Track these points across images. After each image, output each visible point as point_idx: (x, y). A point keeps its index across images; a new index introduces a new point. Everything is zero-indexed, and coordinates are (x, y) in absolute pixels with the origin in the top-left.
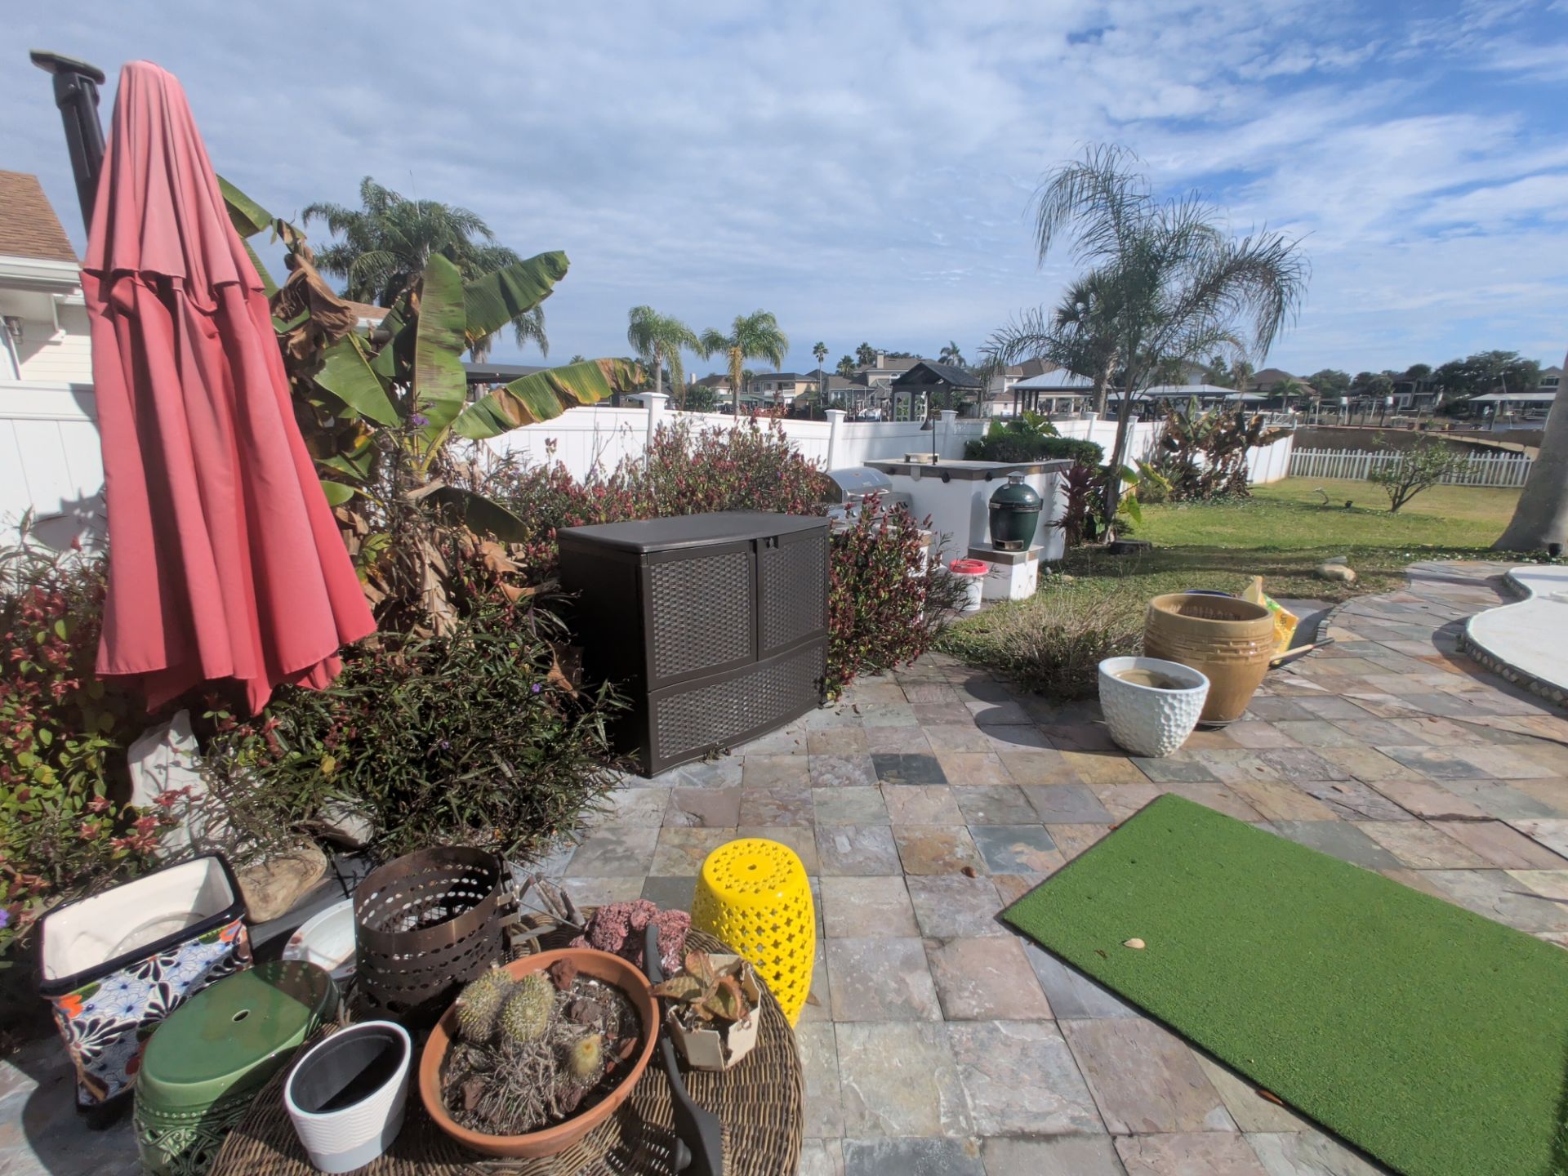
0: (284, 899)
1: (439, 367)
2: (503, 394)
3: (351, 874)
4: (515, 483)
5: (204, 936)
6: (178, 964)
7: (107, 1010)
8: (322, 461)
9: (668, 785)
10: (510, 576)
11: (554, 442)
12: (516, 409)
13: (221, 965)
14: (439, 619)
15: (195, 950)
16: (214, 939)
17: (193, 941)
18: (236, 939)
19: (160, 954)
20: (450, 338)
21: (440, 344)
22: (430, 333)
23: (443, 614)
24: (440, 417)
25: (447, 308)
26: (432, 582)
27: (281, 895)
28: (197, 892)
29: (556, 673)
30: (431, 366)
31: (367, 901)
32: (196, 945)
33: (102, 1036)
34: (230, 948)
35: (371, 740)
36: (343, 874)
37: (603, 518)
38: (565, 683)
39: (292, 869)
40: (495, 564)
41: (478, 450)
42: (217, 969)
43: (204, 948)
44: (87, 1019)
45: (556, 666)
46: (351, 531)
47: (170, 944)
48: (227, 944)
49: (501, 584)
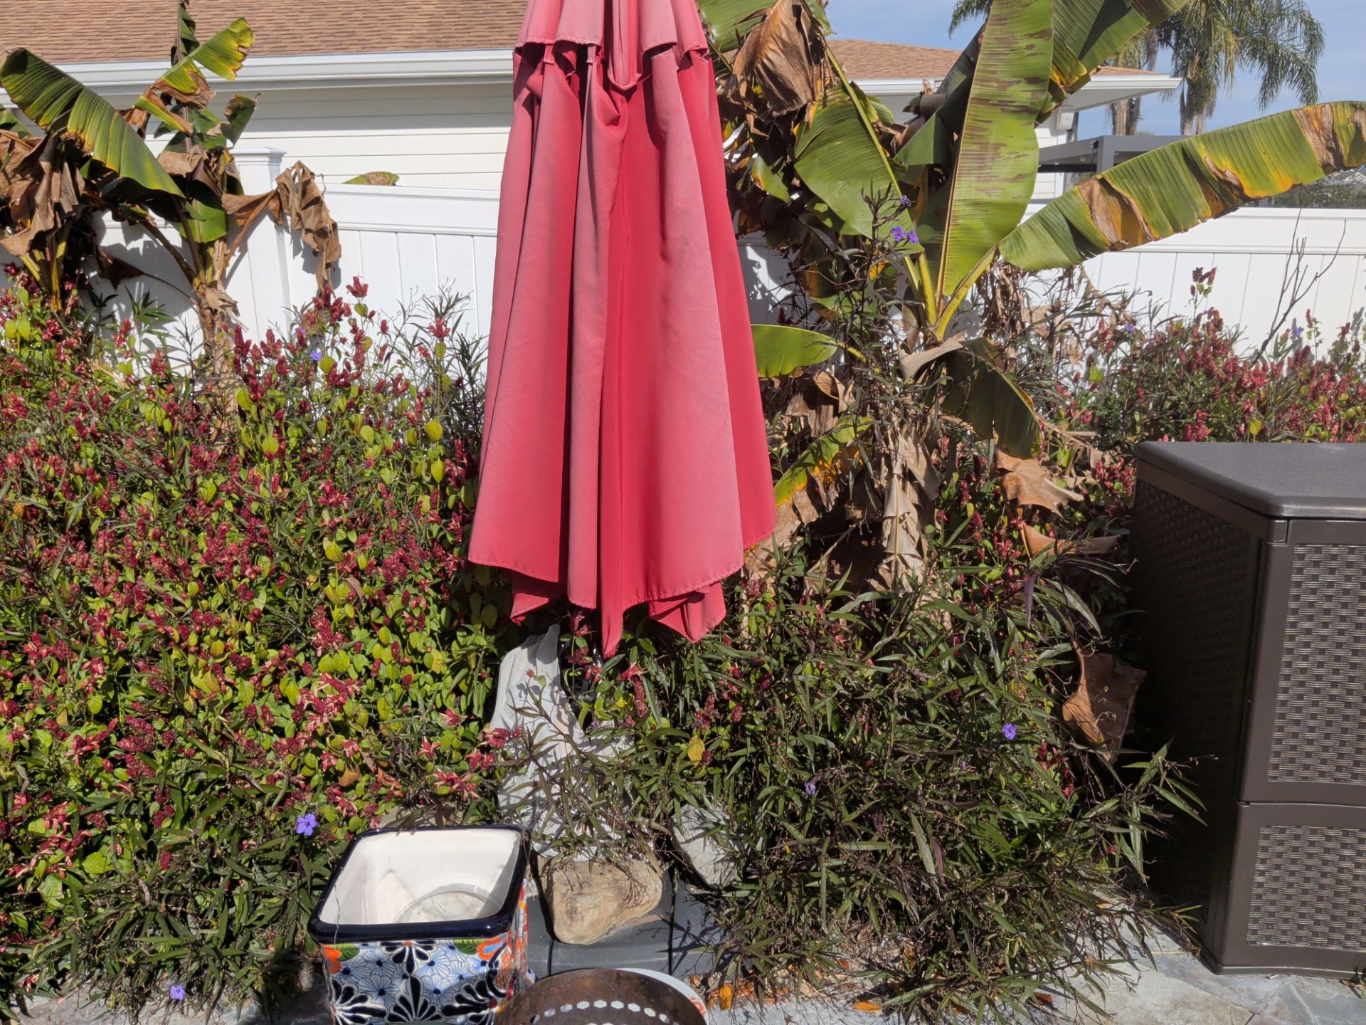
0: (592, 924)
1: (998, 146)
2: (1097, 187)
3: (685, 926)
4: (1125, 347)
5: (459, 941)
6: (432, 964)
7: (361, 983)
8: (819, 301)
9: (1251, 1003)
10: (1040, 515)
11: (1211, 275)
12: (1118, 216)
13: (474, 987)
14: (902, 566)
15: (450, 952)
16: (470, 950)
17: (451, 941)
18: (493, 962)
19: (413, 942)
20: (1022, 94)
21: (1003, 105)
22: (991, 89)
23: (907, 558)
24: (985, 232)
25: (1024, 43)
26: (902, 503)
27: (591, 916)
28: (500, 871)
29: (1080, 705)
30: (984, 146)
31: (569, 1007)
32: (452, 948)
33: (354, 1010)
34: (485, 969)
35: (754, 736)
36: (677, 920)
37: (1255, 429)
38: (1092, 728)
39: (615, 884)
40: (1018, 489)
41: (1070, 286)
42: (468, 990)
43: (458, 956)
44: (345, 984)
45: (1082, 691)
46: (831, 407)
47: (428, 933)
48: (483, 963)
49: (1022, 525)
